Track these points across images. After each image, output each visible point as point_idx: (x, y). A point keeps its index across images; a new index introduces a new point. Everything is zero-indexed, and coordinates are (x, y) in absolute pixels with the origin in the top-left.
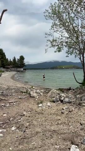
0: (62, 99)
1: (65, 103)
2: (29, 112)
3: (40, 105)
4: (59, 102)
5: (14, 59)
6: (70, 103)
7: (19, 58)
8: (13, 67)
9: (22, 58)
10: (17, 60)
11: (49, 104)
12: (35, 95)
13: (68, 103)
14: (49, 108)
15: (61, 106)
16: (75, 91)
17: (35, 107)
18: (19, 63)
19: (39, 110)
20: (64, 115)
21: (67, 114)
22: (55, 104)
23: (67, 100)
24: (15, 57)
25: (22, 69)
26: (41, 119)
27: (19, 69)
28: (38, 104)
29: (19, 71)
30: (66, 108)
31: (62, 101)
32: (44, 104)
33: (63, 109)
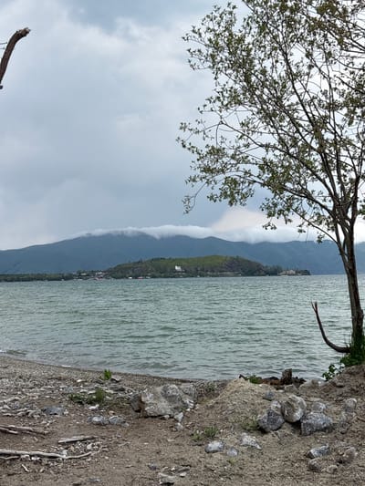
0: (298, 415)
1: (311, 433)
2: (182, 474)
3: (215, 445)
4: (287, 430)
11: (248, 439)
13: (324, 430)
14: (252, 456)
16: (334, 384)
20: (323, 478)
21: (335, 470)
22: (270, 436)
30: (320, 452)
31: (297, 426)
32: (229, 440)
33: (310, 456)
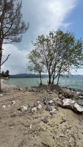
5: (3, 72)
6: (36, 91)
7: (6, 71)
8: (2, 77)
9: (8, 72)
10: (4, 73)
11: (28, 92)
12: (22, 89)
14: (28, 94)
15: (33, 93)
17: (23, 94)
18: (6, 74)
19: (25, 94)
20: (34, 95)
22: (31, 92)
23: (35, 90)
24: (3, 71)
25: (7, 78)
26: (26, 97)
27: (5, 78)
28: (24, 93)
29: (5, 79)
30: (35, 93)
31: (33, 91)
32: (27, 92)
